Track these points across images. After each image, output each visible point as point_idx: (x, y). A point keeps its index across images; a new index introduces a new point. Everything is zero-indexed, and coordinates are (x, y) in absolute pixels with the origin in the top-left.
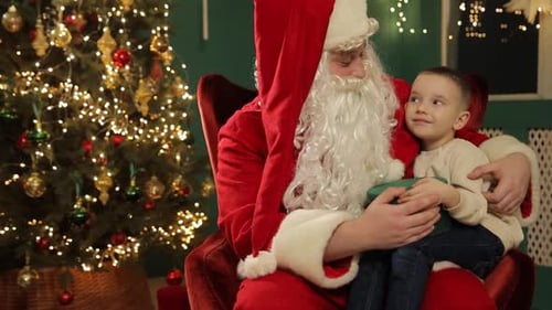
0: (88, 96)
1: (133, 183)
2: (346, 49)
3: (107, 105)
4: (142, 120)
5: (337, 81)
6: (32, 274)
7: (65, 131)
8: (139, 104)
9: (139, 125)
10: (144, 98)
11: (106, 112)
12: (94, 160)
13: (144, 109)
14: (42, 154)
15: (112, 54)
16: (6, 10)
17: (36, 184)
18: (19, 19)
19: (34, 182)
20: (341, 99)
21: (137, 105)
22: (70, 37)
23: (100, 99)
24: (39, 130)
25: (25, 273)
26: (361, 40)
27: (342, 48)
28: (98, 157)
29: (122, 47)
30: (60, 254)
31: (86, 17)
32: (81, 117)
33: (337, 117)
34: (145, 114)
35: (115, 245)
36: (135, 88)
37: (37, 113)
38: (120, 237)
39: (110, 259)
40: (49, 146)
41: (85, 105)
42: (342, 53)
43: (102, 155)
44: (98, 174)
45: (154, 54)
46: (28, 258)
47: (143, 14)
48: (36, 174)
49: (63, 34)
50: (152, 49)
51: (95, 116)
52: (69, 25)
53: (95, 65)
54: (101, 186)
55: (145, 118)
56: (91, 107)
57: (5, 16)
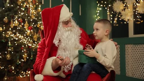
0: (22, 37)
1: (32, 56)
2: (66, 21)
3: (27, 39)
4: (35, 42)
5: (65, 29)
6: (7, 78)
7: (16, 44)
8: (35, 39)
9: (35, 44)
10: (36, 37)
11: (26, 41)
12: (23, 51)
13: (36, 40)
14: (10, 50)
15: (28, 28)
16: (4, 18)
17: (9, 57)
18: (7, 20)
19: (8, 56)
20: (67, 33)
21: (34, 39)
22: (18, 24)
23: (25, 38)
24: (10, 44)
25: (6, 77)
26: (69, 18)
27: (65, 21)
28: (24, 51)
29: (31, 26)
30: (15, 73)
31: (22, 19)
32: (20, 41)
33: (67, 37)
34: (36, 41)
35: (28, 71)
36: (34, 35)
37: (10, 40)
38: (29, 69)
39: (27, 75)
40: (12, 48)
41: (22, 39)
42: (65, 22)
43: (25, 50)
44: (24, 54)
45: (38, 28)
46: (6, 74)
47: (36, 19)
48: (9, 54)
49: (17, 23)
50: (38, 26)
51: (24, 41)
52: (18, 21)
53: (24, 30)
54: (25, 57)
55: (36, 42)
56: (23, 39)
57: (4, 19)
